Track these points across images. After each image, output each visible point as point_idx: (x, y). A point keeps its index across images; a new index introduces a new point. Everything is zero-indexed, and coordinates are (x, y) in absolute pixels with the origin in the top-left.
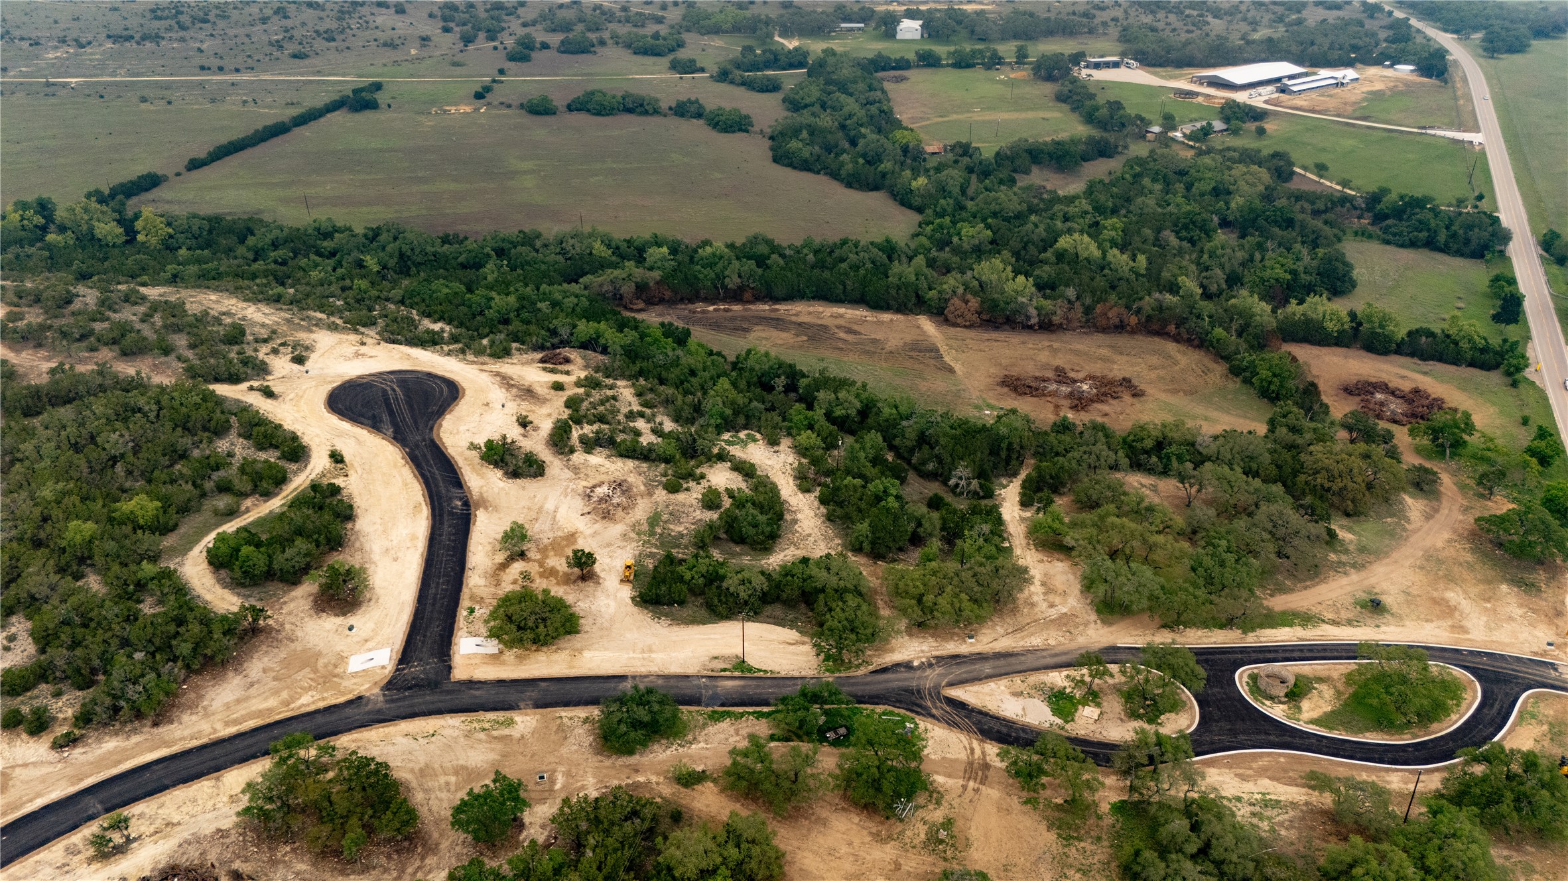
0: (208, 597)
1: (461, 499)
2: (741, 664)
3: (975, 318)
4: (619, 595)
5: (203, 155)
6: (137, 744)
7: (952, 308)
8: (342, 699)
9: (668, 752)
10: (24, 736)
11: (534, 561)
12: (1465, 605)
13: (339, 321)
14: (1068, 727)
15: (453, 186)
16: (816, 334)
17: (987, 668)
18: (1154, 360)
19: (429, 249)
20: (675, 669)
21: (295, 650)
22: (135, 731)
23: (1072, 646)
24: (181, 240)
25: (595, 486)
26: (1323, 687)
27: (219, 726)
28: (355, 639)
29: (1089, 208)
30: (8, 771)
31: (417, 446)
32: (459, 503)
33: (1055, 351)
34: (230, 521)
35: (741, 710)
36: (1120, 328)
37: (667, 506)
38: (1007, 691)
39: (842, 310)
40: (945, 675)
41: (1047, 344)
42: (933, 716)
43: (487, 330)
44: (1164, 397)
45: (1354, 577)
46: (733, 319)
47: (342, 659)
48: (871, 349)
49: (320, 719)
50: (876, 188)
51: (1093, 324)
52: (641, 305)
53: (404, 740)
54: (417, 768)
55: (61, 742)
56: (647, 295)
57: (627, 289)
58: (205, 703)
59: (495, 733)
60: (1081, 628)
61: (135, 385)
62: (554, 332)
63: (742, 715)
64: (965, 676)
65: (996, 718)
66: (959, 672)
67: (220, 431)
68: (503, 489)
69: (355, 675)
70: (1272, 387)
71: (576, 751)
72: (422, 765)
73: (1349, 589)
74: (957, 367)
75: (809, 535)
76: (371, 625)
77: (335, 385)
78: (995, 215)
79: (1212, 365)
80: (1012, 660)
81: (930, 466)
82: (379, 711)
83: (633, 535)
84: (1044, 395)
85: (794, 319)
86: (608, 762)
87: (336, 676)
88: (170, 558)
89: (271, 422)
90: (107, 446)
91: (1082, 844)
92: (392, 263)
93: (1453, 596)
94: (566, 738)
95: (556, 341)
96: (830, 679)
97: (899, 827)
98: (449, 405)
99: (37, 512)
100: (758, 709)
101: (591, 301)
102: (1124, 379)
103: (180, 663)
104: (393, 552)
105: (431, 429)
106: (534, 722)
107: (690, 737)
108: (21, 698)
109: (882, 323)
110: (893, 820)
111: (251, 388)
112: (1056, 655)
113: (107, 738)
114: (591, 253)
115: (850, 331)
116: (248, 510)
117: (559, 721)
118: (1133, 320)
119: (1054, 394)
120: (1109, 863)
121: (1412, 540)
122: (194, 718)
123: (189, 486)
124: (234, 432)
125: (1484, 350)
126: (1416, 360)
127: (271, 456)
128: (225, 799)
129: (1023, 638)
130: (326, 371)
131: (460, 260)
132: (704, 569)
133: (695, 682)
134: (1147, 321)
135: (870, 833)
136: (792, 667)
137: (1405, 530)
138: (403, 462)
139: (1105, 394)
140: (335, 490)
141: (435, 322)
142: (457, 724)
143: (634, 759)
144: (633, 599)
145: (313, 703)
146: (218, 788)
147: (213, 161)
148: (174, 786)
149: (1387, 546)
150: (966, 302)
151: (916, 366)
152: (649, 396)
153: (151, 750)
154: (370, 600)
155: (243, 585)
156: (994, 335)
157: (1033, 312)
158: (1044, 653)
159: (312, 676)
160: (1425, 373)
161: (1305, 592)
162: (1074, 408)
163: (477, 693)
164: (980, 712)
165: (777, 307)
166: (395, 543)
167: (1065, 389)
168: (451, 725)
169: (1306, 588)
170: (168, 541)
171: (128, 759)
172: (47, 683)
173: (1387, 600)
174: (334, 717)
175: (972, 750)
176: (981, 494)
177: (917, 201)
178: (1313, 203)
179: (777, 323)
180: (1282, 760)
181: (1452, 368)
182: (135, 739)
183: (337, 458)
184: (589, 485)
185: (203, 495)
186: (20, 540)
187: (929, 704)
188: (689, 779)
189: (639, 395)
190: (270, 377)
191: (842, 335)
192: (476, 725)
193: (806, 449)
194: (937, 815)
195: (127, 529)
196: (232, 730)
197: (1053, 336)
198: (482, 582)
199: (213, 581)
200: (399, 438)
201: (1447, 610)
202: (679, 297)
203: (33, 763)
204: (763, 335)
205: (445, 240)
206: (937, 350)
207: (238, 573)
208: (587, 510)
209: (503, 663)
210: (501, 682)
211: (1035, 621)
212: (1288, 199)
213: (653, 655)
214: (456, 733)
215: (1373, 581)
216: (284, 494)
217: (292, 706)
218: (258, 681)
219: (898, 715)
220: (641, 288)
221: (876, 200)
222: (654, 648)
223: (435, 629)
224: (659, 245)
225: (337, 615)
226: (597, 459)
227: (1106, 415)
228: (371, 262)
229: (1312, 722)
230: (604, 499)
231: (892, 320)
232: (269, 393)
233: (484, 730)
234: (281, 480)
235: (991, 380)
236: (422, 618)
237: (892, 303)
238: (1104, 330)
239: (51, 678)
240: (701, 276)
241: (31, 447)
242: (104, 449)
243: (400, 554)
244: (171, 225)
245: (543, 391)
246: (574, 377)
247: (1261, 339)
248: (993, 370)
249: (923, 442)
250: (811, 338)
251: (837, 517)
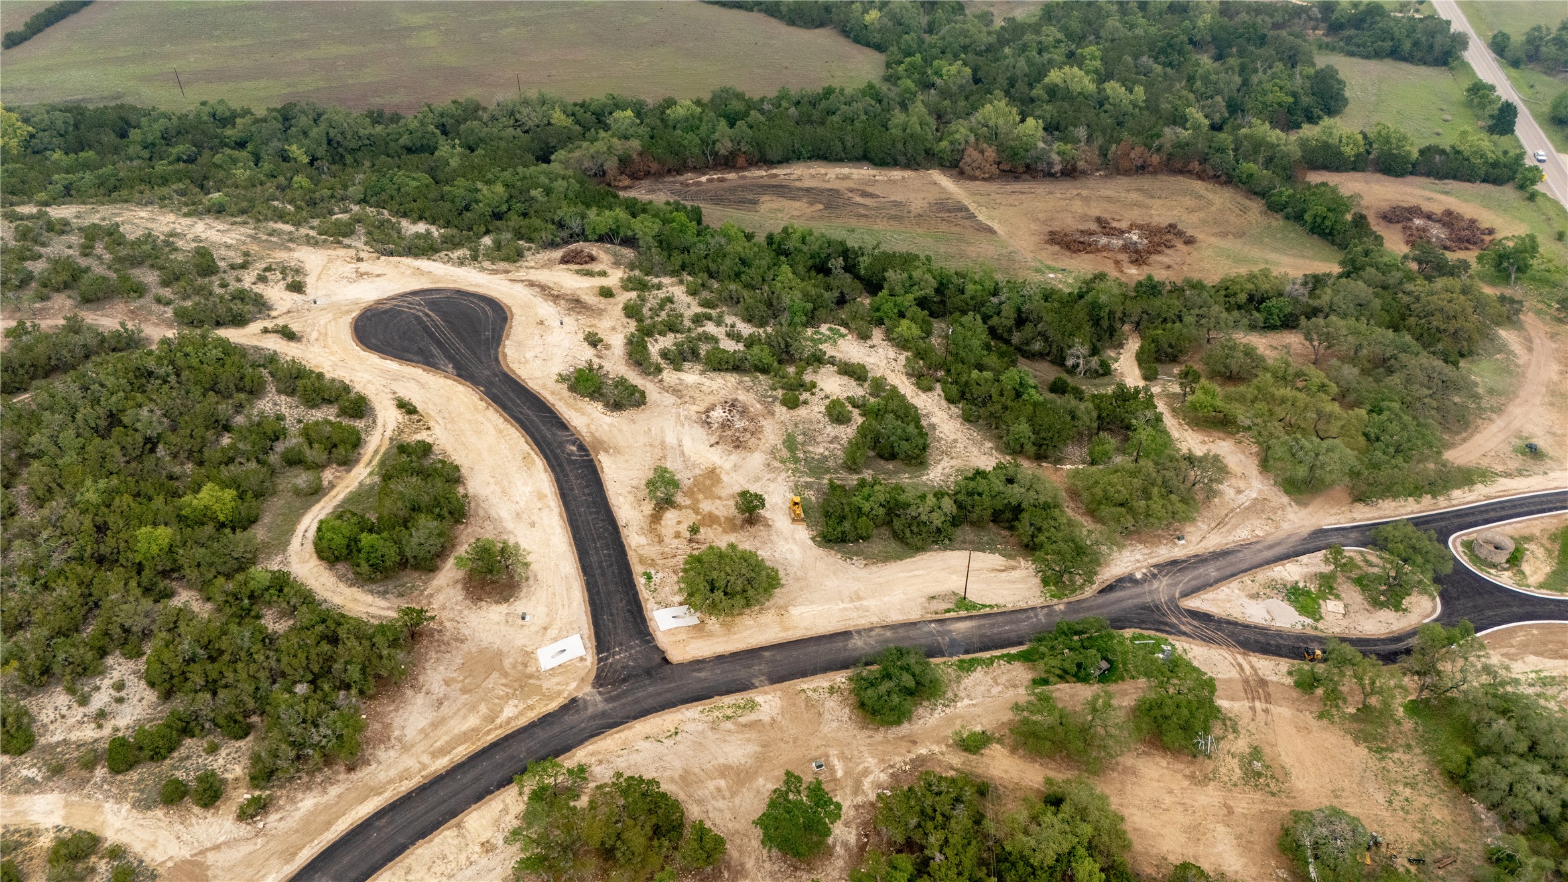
0: (337, 600)
1: (574, 443)
2: (962, 602)
3: (994, 169)
4: (797, 537)
5: (19, 27)
6: (339, 796)
7: (968, 160)
8: (553, 706)
9: (936, 715)
10: (196, 810)
11: (686, 507)
13: (312, 233)
14: (1320, 625)
15: (343, 50)
16: (831, 200)
17: (1211, 571)
18: (1188, 201)
19: (362, 132)
20: (896, 617)
21: (470, 653)
22: (329, 781)
23: (1280, 534)
24: (46, 140)
25: (707, 411)
26: (1531, 546)
27: (426, 759)
28: (533, 629)
29: (1060, 36)
30: (200, 858)
31: (491, 383)
32: (574, 449)
33: (1086, 200)
34: (318, 501)
35: (986, 655)
36: (1142, 169)
37: (796, 425)
38: (1243, 594)
39: (845, 171)
40: (1176, 585)
41: (1075, 192)
42: (1184, 634)
43: (483, 229)
44: (1214, 241)
45: (1499, 422)
46: (733, 190)
47: (528, 656)
48: (898, 213)
49: (542, 734)
50: (821, 25)
51: (1113, 167)
52: (627, 182)
53: (646, 745)
54: (676, 776)
55: (251, 811)
56: (632, 170)
57: (611, 165)
58: (397, 733)
59: (742, 720)
60: (1280, 512)
61: (126, 343)
62: (561, 225)
63: (991, 661)
64: (1193, 583)
65: (1247, 626)
66: (1187, 579)
67: (255, 391)
68: (611, 425)
69: (553, 672)
70: (1327, 223)
71: (839, 728)
72: (681, 772)
73: (1502, 436)
74: (996, 226)
75: (955, 441)
76: (542, 610)
77: (354, 315)
78: (965, 48)
79: (1248, 203)
80: (1231, 558)
81: (1037, 346)
82: (603, 714)
83: (777, 464)
84: (1098, 250)
85: (798, 184)
86: (879, 736)
87: (531, 676)
88: (269, 556)
89: (312, 372)
90: (138, 426)
91: (1396, 755)
92: (321, 151)
94: (820, 715)
95: (565, 234)
96: (1062, 607)
97: (1210, 766)
98: (502, 329)
99: (87, 521)
100: (1005, 651)
101: (581, 183)
102: (1171, 225)
103: (354, 691)
104: (525, 516)
105: (497, 359)
106: (777, 699)
107: (950, 695)
108: (168, 761)
109: (895, 182)
110: (1200, 758)
111: (266, 331)
112: (1270, 547)
113: (300, 795)
114: (549, 124)
115: (864, 194)
116: (332, 486)
117: (803, 696)
118: (1156, 159)
119: (1106, 248)
120: (1430, 772)
121: (1530, 374)
122: (392, 753)
123: (253, 465)
124: (271, 388)
125: (1495, 165)
126: (1432, 180)
127: (326, 414)
128: (478, 849)
129: (1229, 532)
130: (334, 299)
131: (402, 141)
132: (882, 498)
133: (926, 629)
134: (1169, 159)
135: (1185, 776)
136: (1016, 598)
137: (1518, 366)
138: (483, 404)
139: (1159, 245)
140: (426, 449)
141: (414, 222)
142: (697, 716)
143: (905, 728)
144: (813, 539)
145: (521, 714)
146: (464, 837)
147: (34, 34)
148: (413, 843)
149: (1511, 385)
150: (982, 152)
151: (954, 229)
152: (705, 294)
153: (362, 800)
154: (527, 579)
155: (371, 580)
156: (1018, 186)
157: (1055, 157)
158: (1259, 546)
159: (504, 681)
160: (1447, 193)
161: (1465, 445)
162: (1135, 262)
163: (702, 675)
164: (1229, 622)
165: (774, 171)
166: (522, 504)
167: (1117, 242)
168: (690, 717)
169: (1464, 440)
170: (259, 533)
171: (337, 818)
172: (193, 736)
173: (1541, 443)
174: (556, 729)
175: (1240, 666)
176: (1101, 371)
177: (877, 38)
178: (1272, 16)
179: (783, 191)
180: (1535, 632)
181: (1467, 185)
182: (334, 791)
183: (406, 407)
184: (702, 409)
185: (273, 472)
186: (80, 559)
187: (1174, 620)
188: (973, 744)
189: (693, 293)
190: (274, 314)
191: (858, 199)
192: (716, 713)
193: (906, 341)
194: (1241, 745)
195: (209, 529)
196: (441, 764)
197: (1078, 183)
198: (643, 540)
199: (334, 579)
200: (464, 374)
202: (666, 168)
203: (225, 843)
204: (774, 205)
205: (377, 117)
206: (967, 210)
207: (365, 568)
208: (713, 440)
209: (711, 635)
210: (720, 659)
211: (1232, 511)
212: (1248, 13)
213: (865, 603)
214: (700, 727)
215: (1517, 424)
216: (365, 459)
217: (498, 721)
218: (446, 697)
219: (1150, 637)
220: (624, 162)
221: (824, 39)
222: (862, 594)
223: (619, 604)
224: (624, 109)
225: (498, 602)
226: (691, 376)
227: (1169, 267)
228: (297, 151)
229: (1541, 586)
230: (725, 425)
231: (903, 178)
232: (289, 335)
233: (728, 718)
234: (356, 443)
235: (1036, 238)
236: (598, 593)
237: (901, 158)
238: (1127, 173)
239: (197, 730)
240: (685, 142)
241: (45, 439)
242: (136, 430)
243: (535, 518)
244: (26, 121)
245: (592, 300)
246: (615, 278)
247: (1288, 170)
248: (1033, 227)
249: (1021, 320)
250: (828, 206)
251: (979, 417)
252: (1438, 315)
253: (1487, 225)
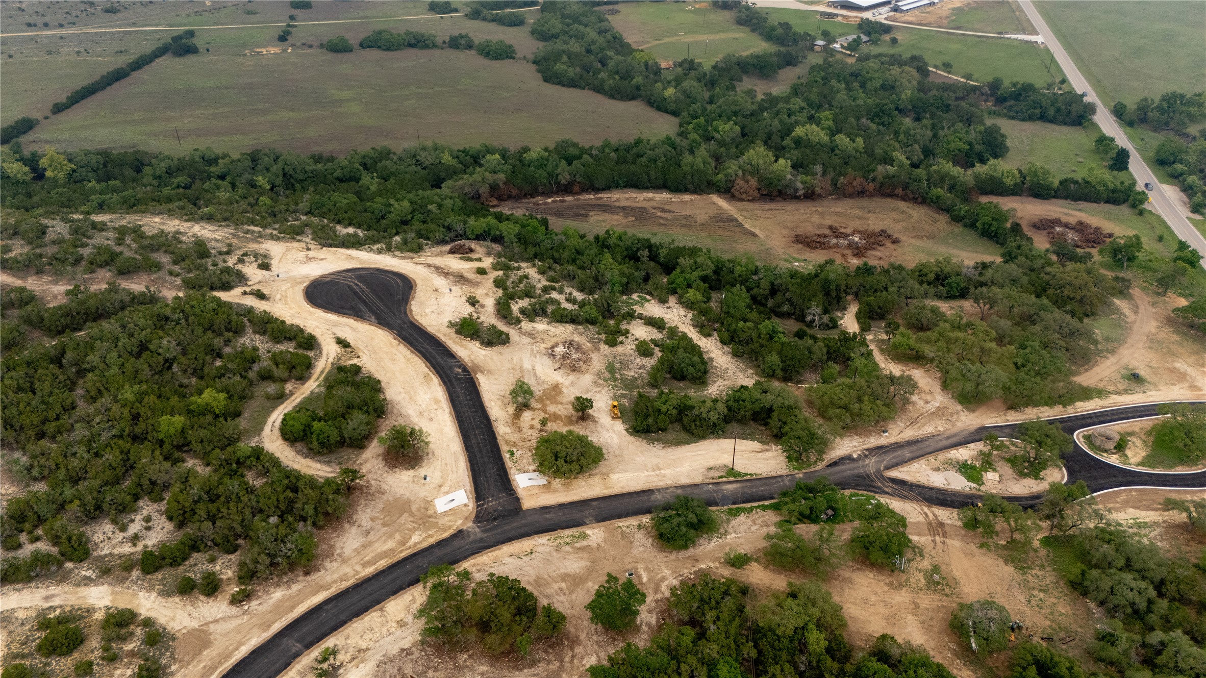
0: (296, 467)
1: (459, 367)
2: (731, 472)
3: (756, 193)
4: (615, 429)
5: (62, 99)
6: (299, 591)
7: (737, 187)
8: (446, 535)
9: (712, 544)
10: (202, 597)
11: (538, 409)
12: (1191, 371)
13: (274, 232)
14: (982, 488)
15: (293, 115)
16: (640, 214)
17: (907, 453)
18: (895, 215)
19: (308, 168)
20: (684, 481)
21: (388, 501)
22: (292, 581)
23: (955, 430)
24: (84, 174)
25: (553, 347)
26: (1134, 439)
27: (358, 568)
28: (432, 486)
29: (803, 104)
30: (204, 628)
31: (402, 328)
32: (460, 370)
33: (822, 215)
34: (282, 403)
35: (748, 505)
36: (861, 193)
37: (615, 357)
38: (928, 468)
39: (650, 195)
40: (881, 462)
41: (814, 209)
42: (887, 493)
43: (394, 231)
44: (914, 241)
45: (1112, 359)
46: (570, 208)
47: (428, 503)
48: (688, 223)
49: (438, 553)
50: (633, 98)
51: (840, 192)
52: (495, 202)
53: (511, 560)
54: (532, 580)
55: (239, 598)
56: (499, 193)
57: (484, 190)
58: (338, 551)
59: (578, 545)
60: (955, 416)
61: (149, 300)
62: (449, 229)
63: (751, 509)
64: (894, 461)
65: (931, 489)
66: (889, 458)
67: (238, 331)
68: (485, 356)
69: (445, 514)
70: (993, 229)
71: (644, 551)
72: (534, 577)
73: (1114, 368)
74: (757, 232)
75: (727, 369)
76: (438, 474)
77: (305, 285)
78: (736, 113)
79: (937, 216)
80: (920, 445)
81: (785, 308)
82: (481, 540)
83: (601, 382)
84: (830, 247)
85: (617, 204)
86: (673, 556)
87: (430, 517)
88: (249, 438)
89: (277, 319)
90: (161, 351)
91: (1034, 572)
92: (279, 181)
93: (1180, 365)
94: (631, 543)
95: (452, 235)
96: (801, 475)
97: (903, 577)
98: (409, 294)
99: (126, 411)
100: (761, 503)
101: (464, 202)
102: (882, 231)
103: (309, 522)
104: (425, 414)
105: (405, 313)
106: (601, 532)
107: (722, 530)
108: (182, 567)
109: (686, 202)
110: (897, 573)
111: (245, 293)
112: (948, 438)
113: (272, 590)
114: (440, 163)
115: (664, 210)
116: (292, 393)
117: (620, 530)
118: (871, 186)
119: (836, 246)
120: (1057, 582)
121: (1135, 328)
122: (335, 564)
123: (238, 378)
124: (249, 330)
125: (1114, 191)
126: (1069, 201)
127: (288, 347)
128: (394, 625)
129: (920, 428)
130: (291, 274)
131: (336, 174)
132: (675, 403)
133: (705, 489)
134: (881, 187)
135: (886, 584)
136: (769, 469)
137: (1126, 322)
138: (396, 342)
139: (873, 244)
140: (357, 369)
141: (345, 227)
142: (546, 542)
143: (691, 552)
144: (627, 430)
145: (424, 540)
146: (385, 617)
147: (73, 104)
148: (350, 620)
149: (1122, 335)
150: (747, 182)
151: (727, 233)
152: (551, 273)
153: (315, 593)
154: (428, 454)
155: (319, 453)
156: (773, 205)
157: (799, 185)
158: (940, 438)
159: (412, 519)
160: (1080, 210)
161: (1087, 374)
162: (856, 255)
163: (549, 516)
164: (918, 486)
165: (600, 195)
166: (423, 406)
167: (843, 242)
168: (541, 543)
169: (1087, 370)
170: (243, 423)
171: (298, 604)
172: (199, 551)
173: (1142, 373)
174: (448, 549)
175: (926, 514)
176: (831, 325)
177: (673, 107)
178: (954, 92)
179: (606, 208)
180: (1134, 493)
181: (1095, 205)
182: (295, 587)
183: (342, 343)
184: (549, 346)
185: (251, 384)
186: (120, 437)
187: (880, 485)
188: (738, 561)
189: (542, 272)
190: (249, 283)
191: (659, 214)
192: (559, 541)
193: (693, 303)
194: (926, 564)
195: (209, 418)
196: (369, 571)
197: (815, 203)
198: (508, 430)
199: (293, 453)
200: (383, 322)
201: (1182, 377)
202: (523, 193)
203: (221, 618)
204: (600, 218)
205: (318, 159)
206: (737, 221)
207: (315, 445)
208: (557, 366)
209: (555, 491)
210: (561, 506)
211: (921, 415)
212: (937, 90)
213: (663, 472)
214: (548, 549)
215: (1125, 360)
216: (314, 377)
217: (408, 545)
218: (372, 529)
219: (862, 495)
220: (494, 189)
221: (636, 108)
222: (661, 466)
223: (492, 470)
224: (493, 154)
225: (407, 469)
226: (541, 326)
228: (262, 181)
229: (1139, 464)
230: (565, 357)
231: (691, 200)
232: (261, 296)
233: (567, 544)
234: (309, 366)
235: (786, 240)
236: (477, 463)
237: (689, 186)
238: (851, 196)
239: (202, 547)
240: (537, 176)
241: (97, 359)
242: (159, 354)
243: (432, 415)
244: (70, 161)
245: (472, 276)
246: (487, 263)
247: (966, 194)
248: (784, 232)
249: (774, 290)
250: (638, 218)
251: (744, 353)
252: (1068, 287)
253: (1109, 231)
